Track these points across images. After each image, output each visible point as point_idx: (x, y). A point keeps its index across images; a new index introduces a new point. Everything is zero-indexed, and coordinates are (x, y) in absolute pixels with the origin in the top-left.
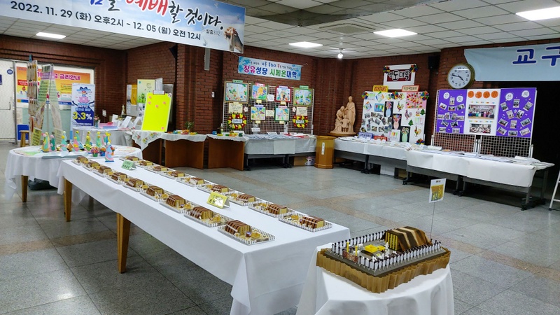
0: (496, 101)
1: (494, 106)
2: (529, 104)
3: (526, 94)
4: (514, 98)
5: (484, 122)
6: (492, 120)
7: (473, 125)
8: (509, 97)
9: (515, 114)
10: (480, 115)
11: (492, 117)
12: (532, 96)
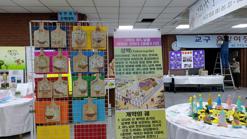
0: (191, 55)
1: (191, 57)
2: (203, 56)
3: (201, 52)
4: (197, 54)
5: (189, 63)
6: (191, 62)
7: (185, 65)
8: (196, 53)
9: (199, 60)
10: (187, 61)
11: (191, 61)
12: (203, 53)
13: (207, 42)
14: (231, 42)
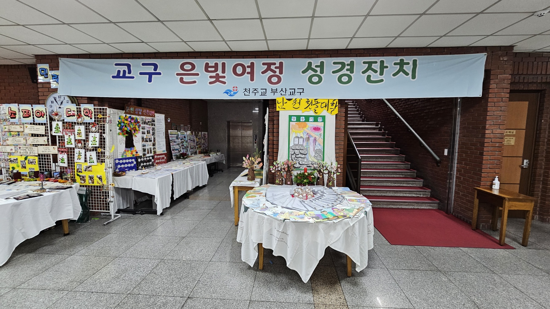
13: (150, 81)
14: (224, 83)
